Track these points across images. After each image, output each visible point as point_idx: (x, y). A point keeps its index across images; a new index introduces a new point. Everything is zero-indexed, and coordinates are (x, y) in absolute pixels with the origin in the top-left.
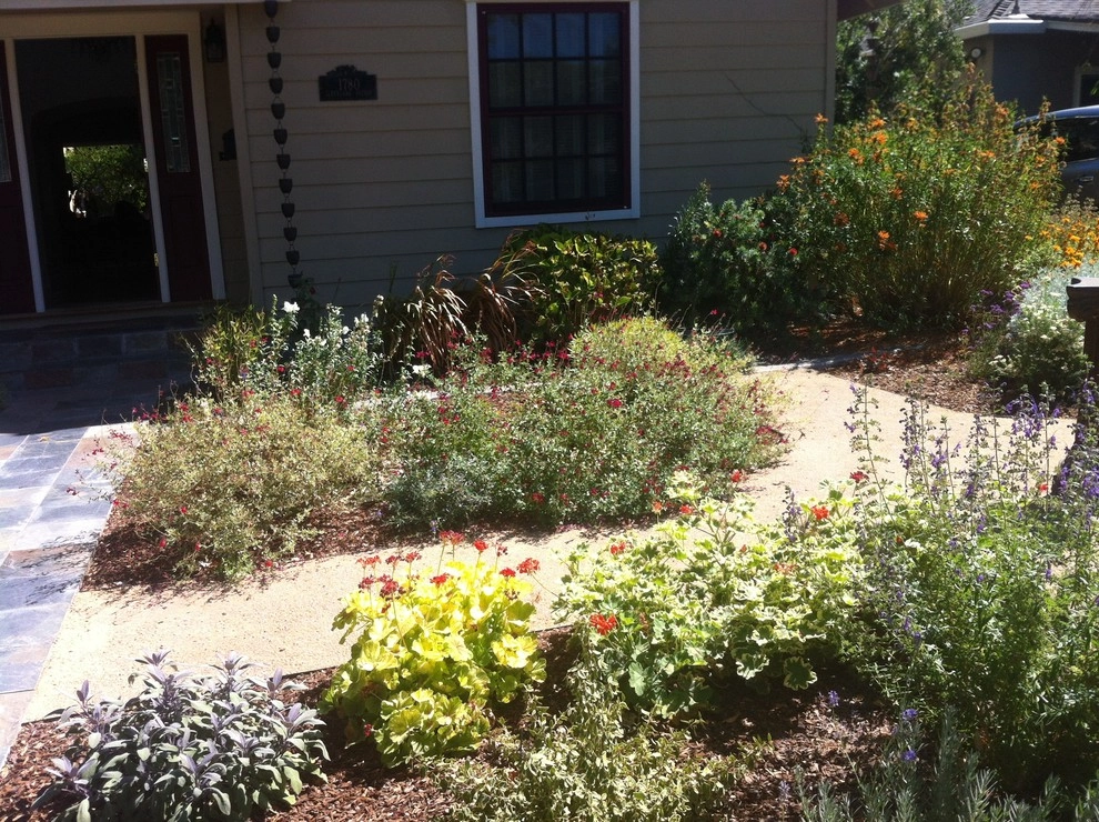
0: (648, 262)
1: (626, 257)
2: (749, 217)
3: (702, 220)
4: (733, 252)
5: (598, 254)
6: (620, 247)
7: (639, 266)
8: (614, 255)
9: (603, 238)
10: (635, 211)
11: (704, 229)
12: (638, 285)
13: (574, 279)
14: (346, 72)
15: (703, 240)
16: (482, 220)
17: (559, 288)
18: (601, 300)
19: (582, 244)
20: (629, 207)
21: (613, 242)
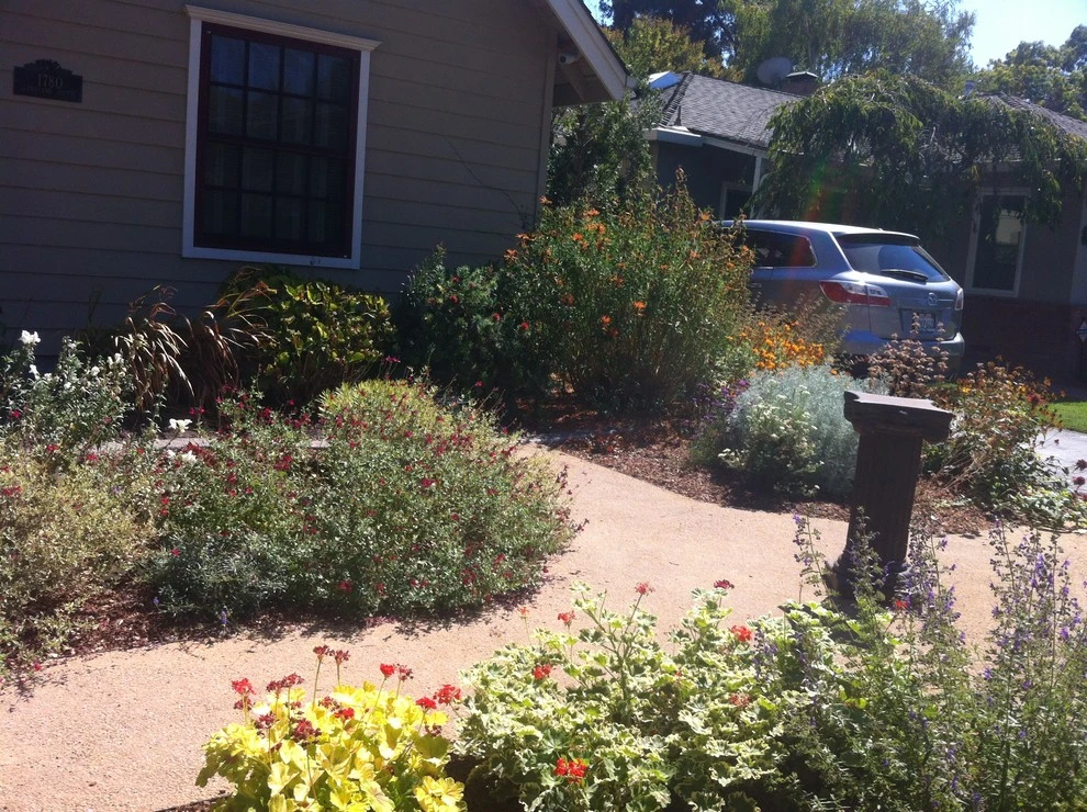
0: (381, 319)
1: (359, 311)
2: (481, 286)
3: (436, 284)
4: (468, 319)
5: (332, 305)
6: (354, 300)
7: (373, 323)
8: (348, 307)
9: (336, 288)
10: (354, 262)
11: (437, 293)
12: (371, 342)
13: (306, 328)
14: (49, 67)
15: (439, 304)
16: (189, 249)
17: (290, 336)
18: (335, 354)
19: (315, 291)
20: (349, 257)
21: (346, 294)
